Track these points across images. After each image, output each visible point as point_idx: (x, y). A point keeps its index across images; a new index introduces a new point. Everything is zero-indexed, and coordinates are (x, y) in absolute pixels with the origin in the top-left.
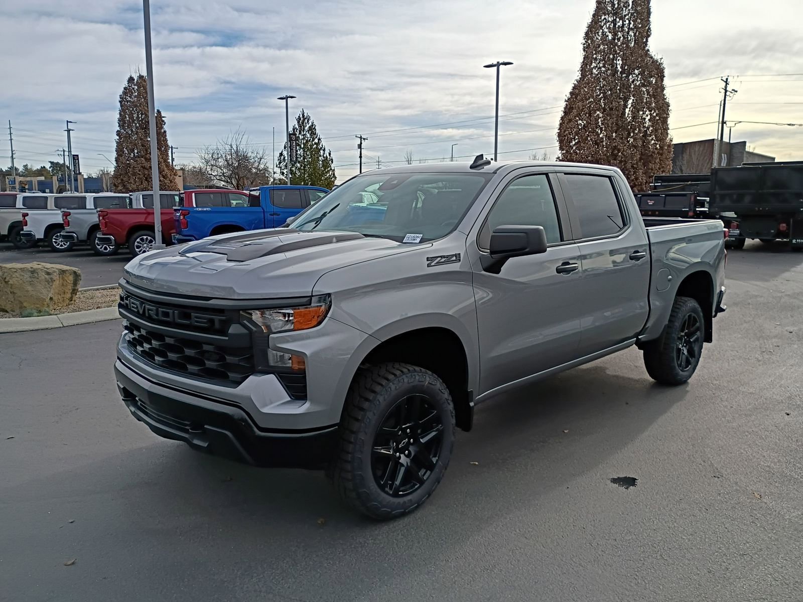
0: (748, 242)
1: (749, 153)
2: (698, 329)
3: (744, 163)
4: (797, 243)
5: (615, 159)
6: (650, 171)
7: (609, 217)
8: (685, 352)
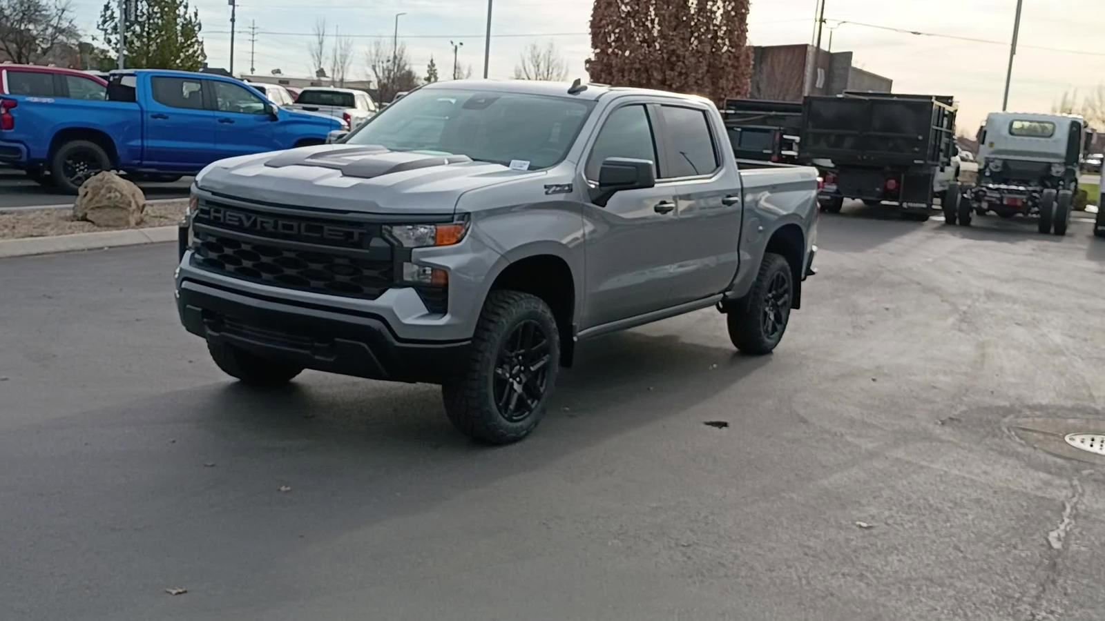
0: (848, 203)
1: (855, 69)
2: (786, 291)
3: (849, 91)
4: (909, 207)
5: (672, 69)
6: (720, 91)
7: (683, 154)
8: (772, 317)
